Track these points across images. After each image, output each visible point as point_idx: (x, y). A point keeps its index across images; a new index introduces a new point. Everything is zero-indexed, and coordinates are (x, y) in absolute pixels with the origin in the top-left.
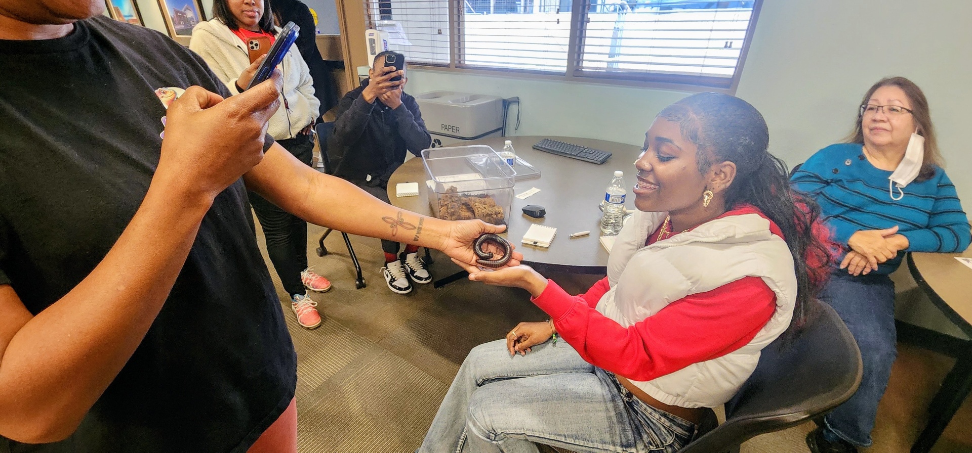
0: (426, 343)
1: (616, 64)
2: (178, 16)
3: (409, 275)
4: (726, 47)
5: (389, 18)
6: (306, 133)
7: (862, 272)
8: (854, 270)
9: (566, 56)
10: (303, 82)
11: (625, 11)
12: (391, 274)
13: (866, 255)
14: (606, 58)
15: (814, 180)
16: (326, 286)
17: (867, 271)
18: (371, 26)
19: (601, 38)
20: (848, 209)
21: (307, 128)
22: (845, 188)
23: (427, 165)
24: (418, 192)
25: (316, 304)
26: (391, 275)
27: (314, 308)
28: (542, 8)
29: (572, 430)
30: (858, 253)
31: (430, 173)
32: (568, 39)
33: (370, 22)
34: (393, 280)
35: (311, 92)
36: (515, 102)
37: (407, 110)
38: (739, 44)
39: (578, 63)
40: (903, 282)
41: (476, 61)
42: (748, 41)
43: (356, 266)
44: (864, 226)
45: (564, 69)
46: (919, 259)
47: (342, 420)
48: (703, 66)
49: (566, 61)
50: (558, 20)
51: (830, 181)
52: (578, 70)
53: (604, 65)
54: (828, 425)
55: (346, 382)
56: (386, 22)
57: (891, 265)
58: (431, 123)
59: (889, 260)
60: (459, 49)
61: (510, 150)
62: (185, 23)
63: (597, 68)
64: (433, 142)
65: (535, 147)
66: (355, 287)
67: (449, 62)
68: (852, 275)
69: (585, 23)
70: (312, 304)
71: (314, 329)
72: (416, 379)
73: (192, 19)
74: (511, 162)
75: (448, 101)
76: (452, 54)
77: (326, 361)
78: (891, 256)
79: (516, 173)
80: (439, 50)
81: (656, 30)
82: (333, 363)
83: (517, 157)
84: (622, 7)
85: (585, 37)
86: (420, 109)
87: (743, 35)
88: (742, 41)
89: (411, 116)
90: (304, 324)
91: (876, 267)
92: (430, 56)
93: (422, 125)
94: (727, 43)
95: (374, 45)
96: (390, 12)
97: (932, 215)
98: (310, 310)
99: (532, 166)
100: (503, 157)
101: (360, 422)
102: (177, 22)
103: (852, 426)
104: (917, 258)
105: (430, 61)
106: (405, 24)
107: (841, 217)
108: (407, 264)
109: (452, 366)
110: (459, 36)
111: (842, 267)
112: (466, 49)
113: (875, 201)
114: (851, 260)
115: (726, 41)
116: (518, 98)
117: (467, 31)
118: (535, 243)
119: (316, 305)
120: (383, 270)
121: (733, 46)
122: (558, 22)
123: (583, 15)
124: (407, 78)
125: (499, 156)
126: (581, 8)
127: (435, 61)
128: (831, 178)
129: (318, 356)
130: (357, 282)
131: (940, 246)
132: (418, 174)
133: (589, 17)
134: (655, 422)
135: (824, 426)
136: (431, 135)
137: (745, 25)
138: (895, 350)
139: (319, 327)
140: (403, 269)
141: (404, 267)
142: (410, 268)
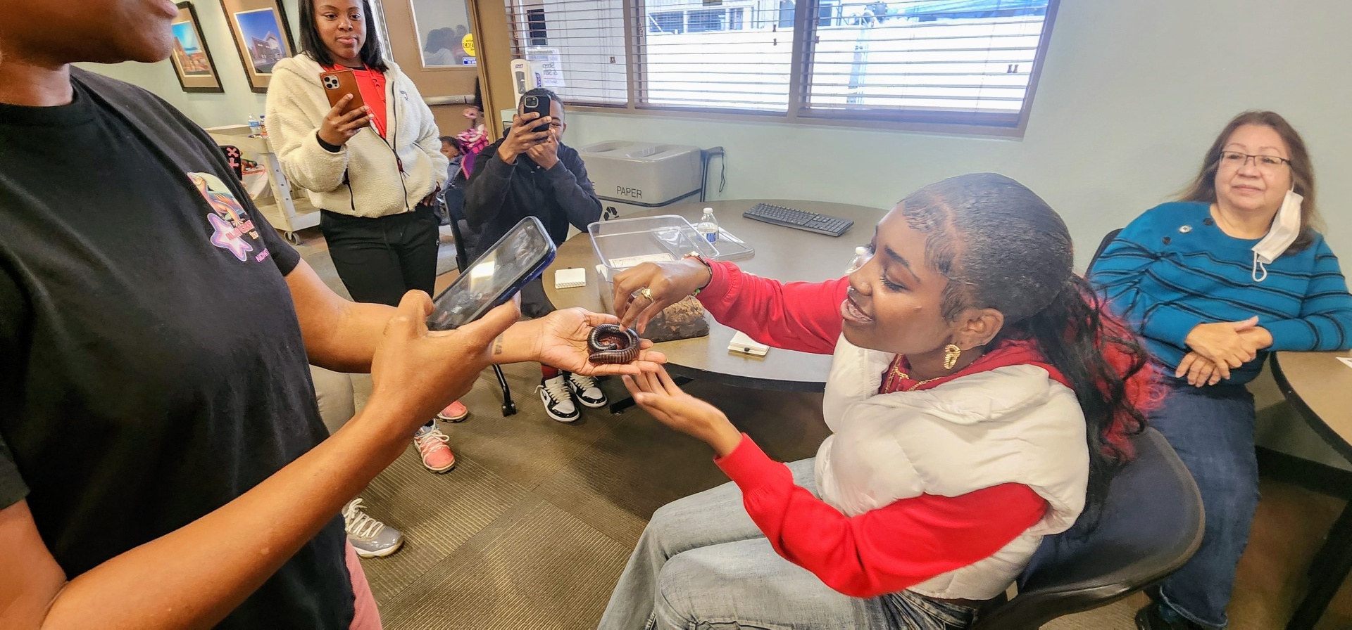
0: (600, 490)
1: (860, 98)
2: (257, 47)
3: (576, 395)
4: (1009, 71)
5: (543, 43)
6: (429, 204)
7: (1207, 382)
8: (1197, 379)
9: (787, 89)
10: (425, 133)
11: (870, 25)
12: (550, 394)
13: (1213, 359)
14: (846, 91)
15: (1138, 253)
16: (461, 412)
17: (1214, 380)
18: (519, 55)
19: (835, 63)
20: (1186, 295)
21: (430, 197)
22: (1181, 265)
23: (595, 244)
24: (584, 281)
25: (447, 438)
26: (550, 397)
27: (444, 443)
28: (755, 24)
29: (802, 619)
30: (1201, 355)
31: (600, 255)
32: (790, 66)
33: (518, 49)
34: (553, 403)
35: (436, 147)
36: (718, 154)
37: (566, 170)
38: (1027, 68)
39: (804, 98)
40: (1264, 394)
41: (663, 99)
42: (1039, 63)
43: (502, 386)
44: (1209, 317)
45: (785, 108)
46: (1286, 361)
47: (485, 599)
48: (979, 98)
49: (788, 95)
50: (775, 40)
51: (1160, 255)
52: (804, 108)
53: (843, 101)
54: (1165, 598)
55: (490, 546)
56: (539, 48)
57: (1249, 370)
58: (602, 185)
59: (1245, 364)
60: (640, 83)
61: (711, 220)
62: (268, 57)
63: (830, 105)
64: (604, 211)
65: (747, 216)
66: (501, 413)
67: (626, 101)
68: (1194, 385)
69: (812, 43)
70: (443, 438)
71: (446, 473)
72: (586, 541)
73: (277, 51)
74: (713, 237)
75: (625, 155)
76: (630, 90)
77: (462, 518)
78: (1247, 359)
79: (718, 253)
80: (612, 85)
81: (912, 51)
82: (472, 520)
83: (721, 230)
84: (867, 19)
85: (813, 63)
86: (585, 165)
87: (1031, 55)
88: (1031, 64)
89: (572, 177)
90: (431, 466)
91: (1227, 375)
92: (599, 93)
93: (588, 189)
94: (1010, 66)
95: (522, 80)
96: (544, 34)
97: (1306, 299)
98: (439, 446)
99: (742, 242)
100: (701, 230)
101: (509, 602)
102: (257, 56)
103: (1199, 599)
104: (1284, 360)
105: (600, 100)
106: (565, 51)
107: (1176, 304)
108: (572, 381)
109: (636, 521)
110: (639, 65)
111: (1179, 375)
112: (649, 83)
113: (1227, 283)
114: (1191, 365)
115: (1010, 64)
116: (722, 149)
117: (650, 59)
118: (747, 350)
119: (447, 440)
120: (539, 389)
121: (1019, 70)
122: (775, 44)
123: (810, 32)
124: (565, 125)
125: (695, 229)
126: (806, 23)
127: (608, 100)
128: (1162, 251)
129: (451, 511)
130: (504, 407)
131: (1317, 345)
132: (585, 256)
133: (817, 35)
134: (915, 608)
135: (1160, 599)
136: (600, 201)
137: (1035, 42)
138: (1256, 491)
139: (452, 469)
140: (566, 387)
141: (568, 385)
142: (576, 386)
